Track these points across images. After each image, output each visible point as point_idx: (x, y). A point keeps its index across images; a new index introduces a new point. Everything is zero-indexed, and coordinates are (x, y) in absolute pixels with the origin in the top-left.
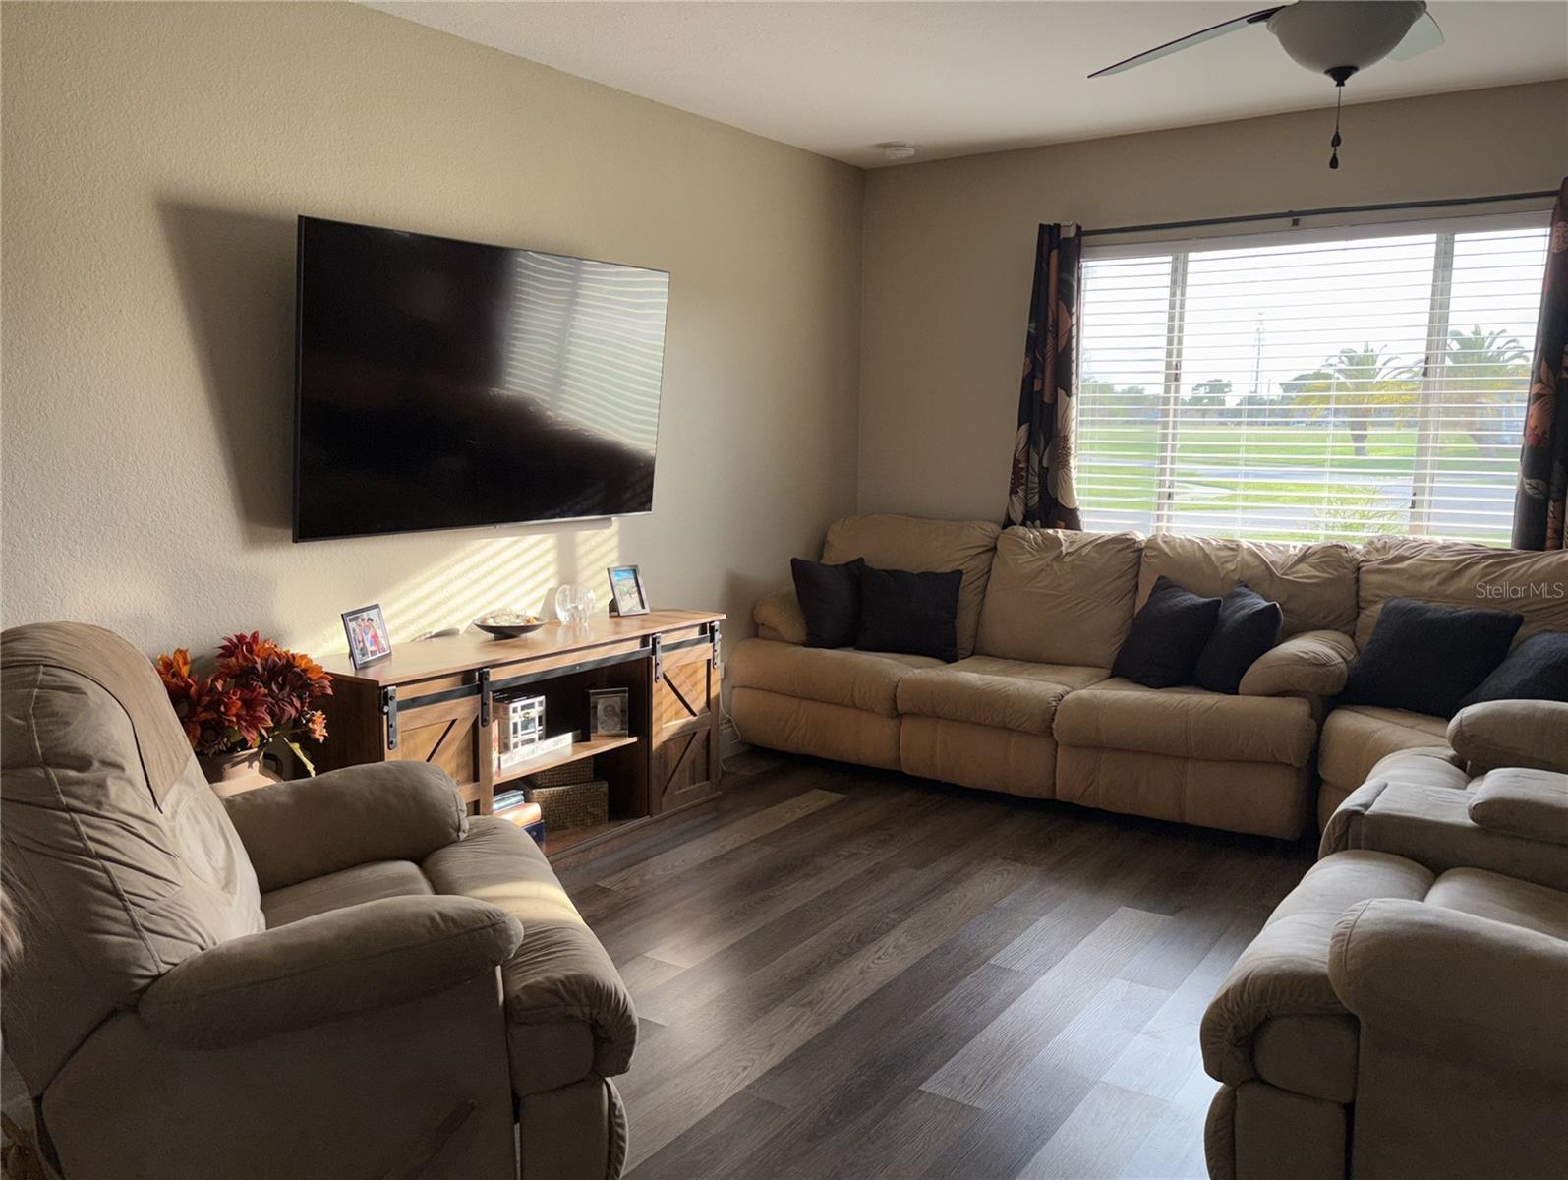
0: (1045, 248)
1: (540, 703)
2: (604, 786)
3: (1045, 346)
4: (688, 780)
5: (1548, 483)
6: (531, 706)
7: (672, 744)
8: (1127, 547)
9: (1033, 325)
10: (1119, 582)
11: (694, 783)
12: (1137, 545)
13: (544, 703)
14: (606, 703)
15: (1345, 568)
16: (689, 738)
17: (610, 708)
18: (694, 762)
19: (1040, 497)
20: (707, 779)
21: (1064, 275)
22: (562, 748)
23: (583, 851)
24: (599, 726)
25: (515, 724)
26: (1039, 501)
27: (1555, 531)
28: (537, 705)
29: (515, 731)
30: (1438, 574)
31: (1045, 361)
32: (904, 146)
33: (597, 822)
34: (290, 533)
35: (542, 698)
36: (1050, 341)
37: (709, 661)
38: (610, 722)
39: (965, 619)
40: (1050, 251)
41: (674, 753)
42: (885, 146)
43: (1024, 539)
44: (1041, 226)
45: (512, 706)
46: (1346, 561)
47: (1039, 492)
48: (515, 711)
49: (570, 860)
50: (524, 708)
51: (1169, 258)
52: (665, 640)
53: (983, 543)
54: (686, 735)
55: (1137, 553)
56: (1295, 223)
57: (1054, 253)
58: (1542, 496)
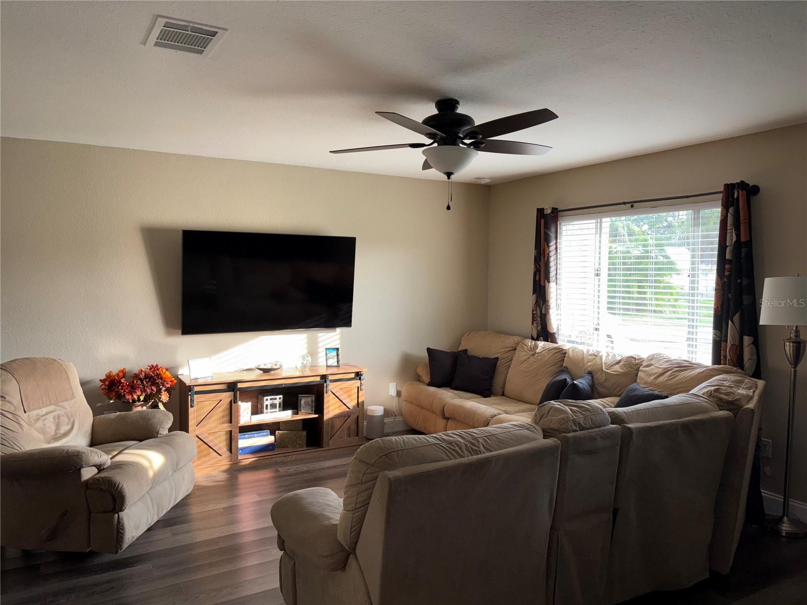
0: (539, 218)
1: (280, 398)
2: (305, 433)
3: (540, 261)
4: (346, 435)
5: (721, 331)
6: (276, 399)
7: (337, 419)
8: (559, 352)
9: (536, 251)
10: (552, 368)
11: (349, 437)
12: (564, 351)
13: (282, 398)
14: (305, 401)
15: (633, 368)
16: (346, 418)
17: (307, 403)
18: (349, 428)
19: (542, 326)
20: (357, 436)
21: (546, 231)
22: (287, 415)
23: (285, 456)
24: (302, 409)
25: (267, 406)
26: (541, 328)
27: (724, 356)
28: (278, 399)
29: (267, 408)
30: (656, 373)
31: (540, 267)
32: (484, 178)
33: (301, 446)
34: (180, 331)
35: (281, 396)
36: (542, 258)
37: (358, 387)
38: (307, 408)
39: (498, 380)
40: (541, 220)
41: (338, 423)
42: (478, 178)
43: (525, 345)
44: (538, 209)
45: (265, 398)
46: (633, 364)
47: (541, 324)
48: (267, 400)
49: (278, 459)
50: (271, 399)
51: (594, 221)
52: (331, 378)
53: (512, 346)
54: (343, 416)
55: (563, 355)
56: (632, 206)
57: (542, 220)
58: (718, 339)
